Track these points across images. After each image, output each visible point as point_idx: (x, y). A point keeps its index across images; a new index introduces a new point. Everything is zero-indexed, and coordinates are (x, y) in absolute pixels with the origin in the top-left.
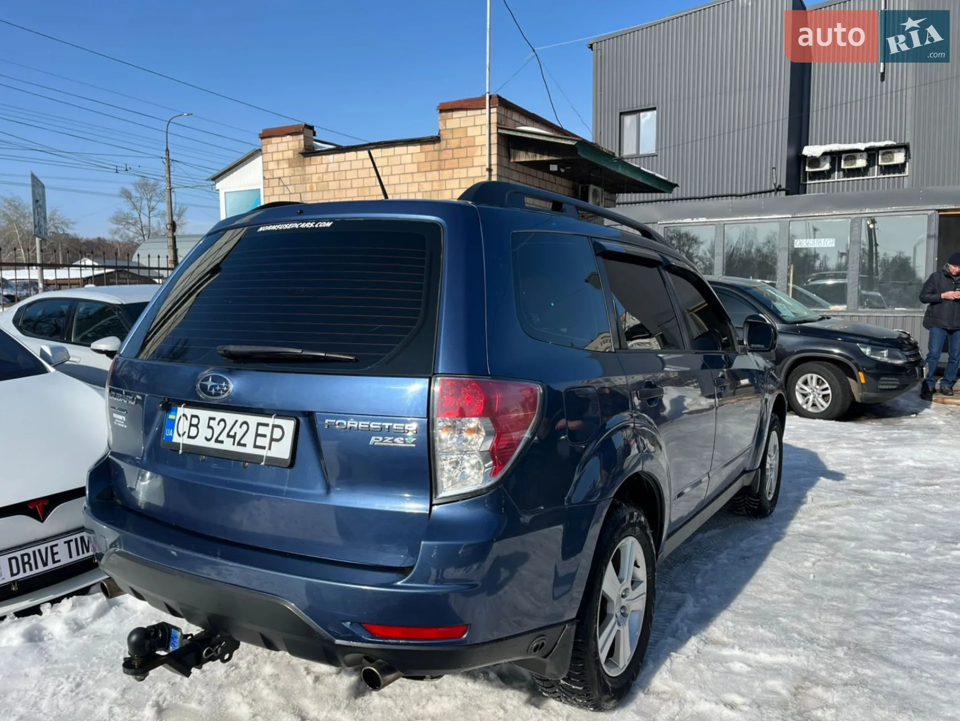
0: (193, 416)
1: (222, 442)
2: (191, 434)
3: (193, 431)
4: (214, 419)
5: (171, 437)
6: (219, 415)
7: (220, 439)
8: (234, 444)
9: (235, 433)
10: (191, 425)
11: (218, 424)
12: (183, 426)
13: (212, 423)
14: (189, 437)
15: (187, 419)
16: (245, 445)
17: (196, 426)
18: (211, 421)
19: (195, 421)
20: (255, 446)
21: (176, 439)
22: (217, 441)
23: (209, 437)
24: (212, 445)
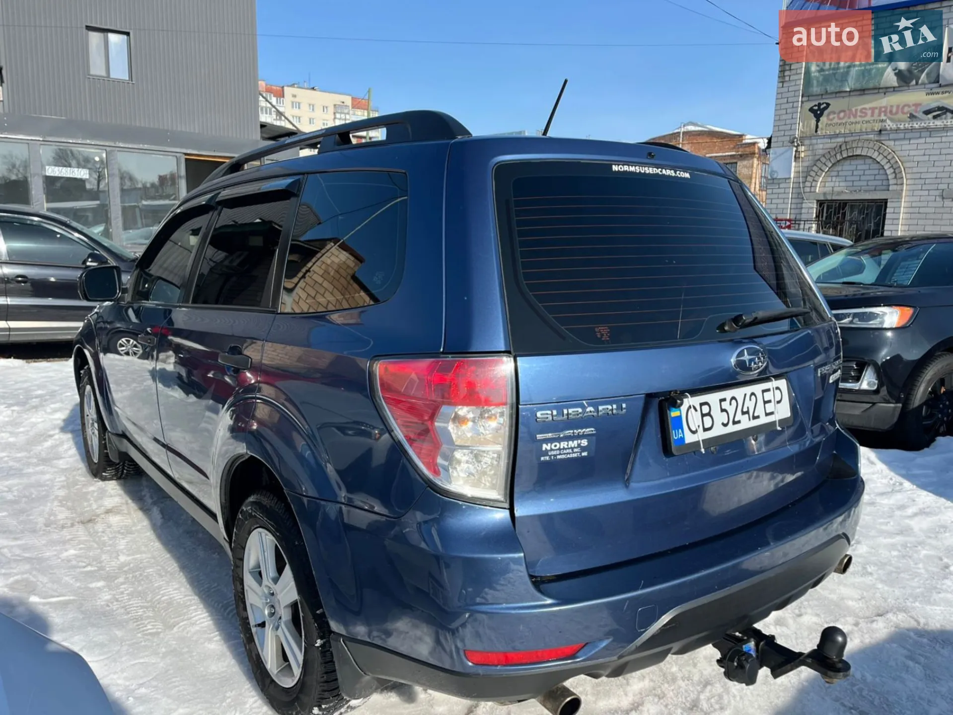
0: (702, 405)
1: (739, 422)
2: (707, 426)
3: (708, 421)
4: (724, 400)
5: (683, 439)
6: (727, 394)
7: (736, 419)
8: (750, 420)
9: (748, 408)
10: (703, 415)
11: (730, 404)
12: (695, 419)
13: (725, 405)
14: (705, 430)
15: (696, 410)
16: (758, 417)
17: (709, 414)
18: (723, 403)
19: (705, 409)
20: (767, 414)
21: (689, 438)
22: (735, 423)
23: (726, 422)
24: (731, 428)
